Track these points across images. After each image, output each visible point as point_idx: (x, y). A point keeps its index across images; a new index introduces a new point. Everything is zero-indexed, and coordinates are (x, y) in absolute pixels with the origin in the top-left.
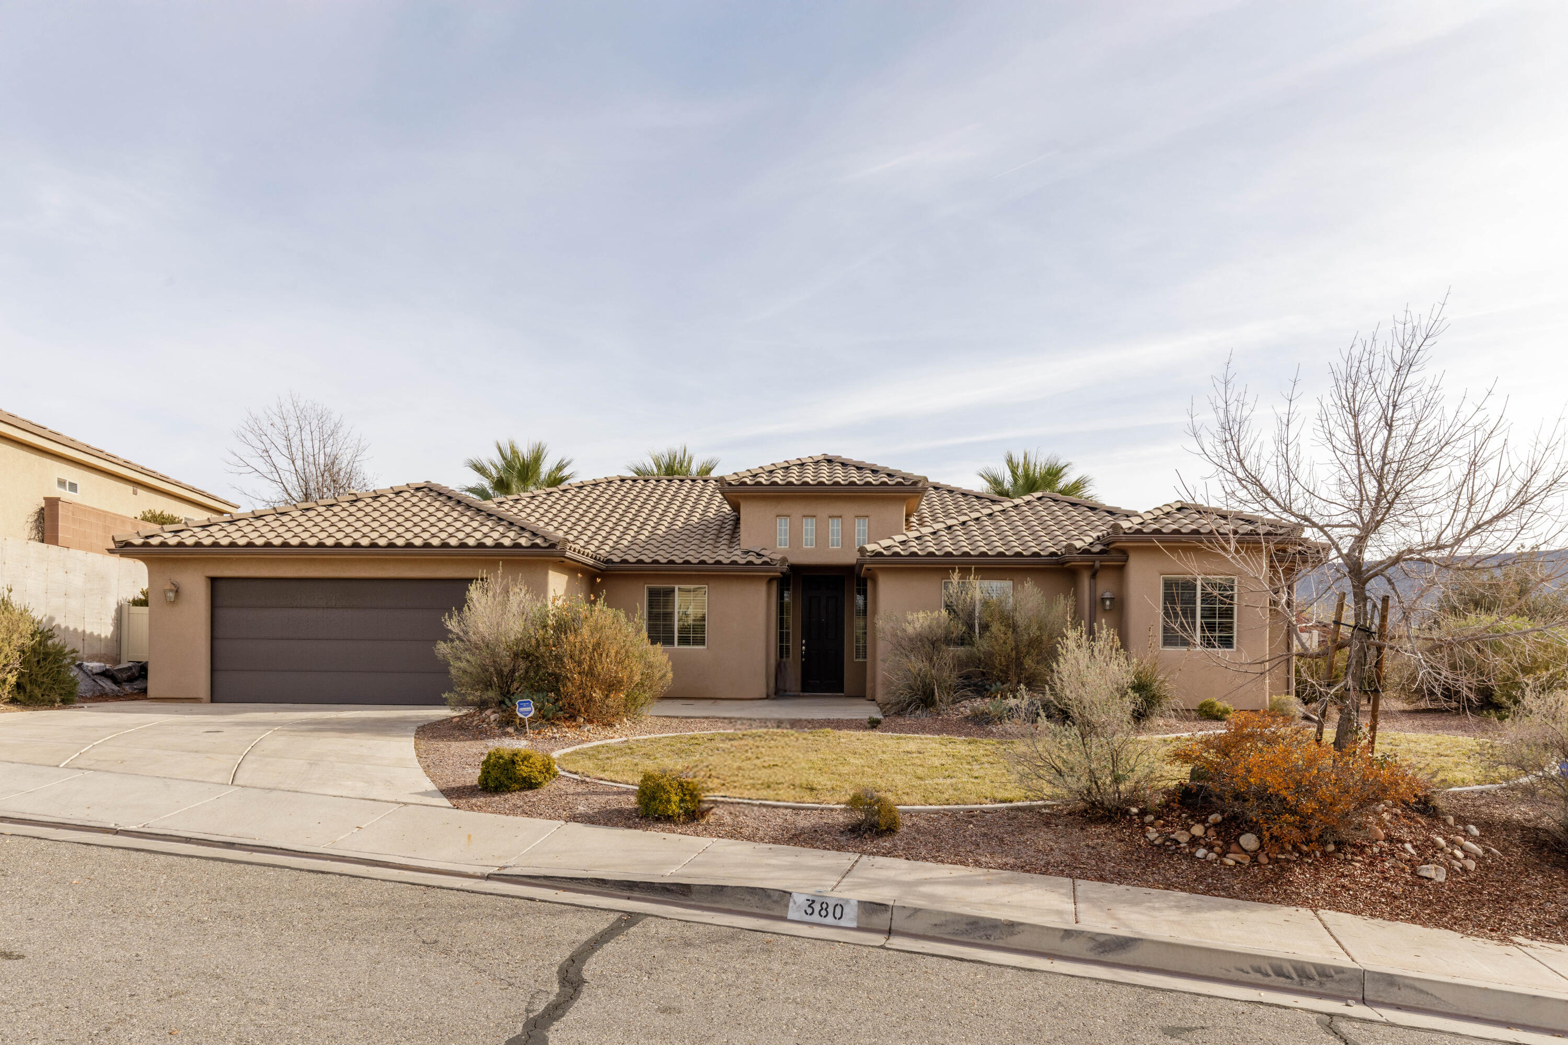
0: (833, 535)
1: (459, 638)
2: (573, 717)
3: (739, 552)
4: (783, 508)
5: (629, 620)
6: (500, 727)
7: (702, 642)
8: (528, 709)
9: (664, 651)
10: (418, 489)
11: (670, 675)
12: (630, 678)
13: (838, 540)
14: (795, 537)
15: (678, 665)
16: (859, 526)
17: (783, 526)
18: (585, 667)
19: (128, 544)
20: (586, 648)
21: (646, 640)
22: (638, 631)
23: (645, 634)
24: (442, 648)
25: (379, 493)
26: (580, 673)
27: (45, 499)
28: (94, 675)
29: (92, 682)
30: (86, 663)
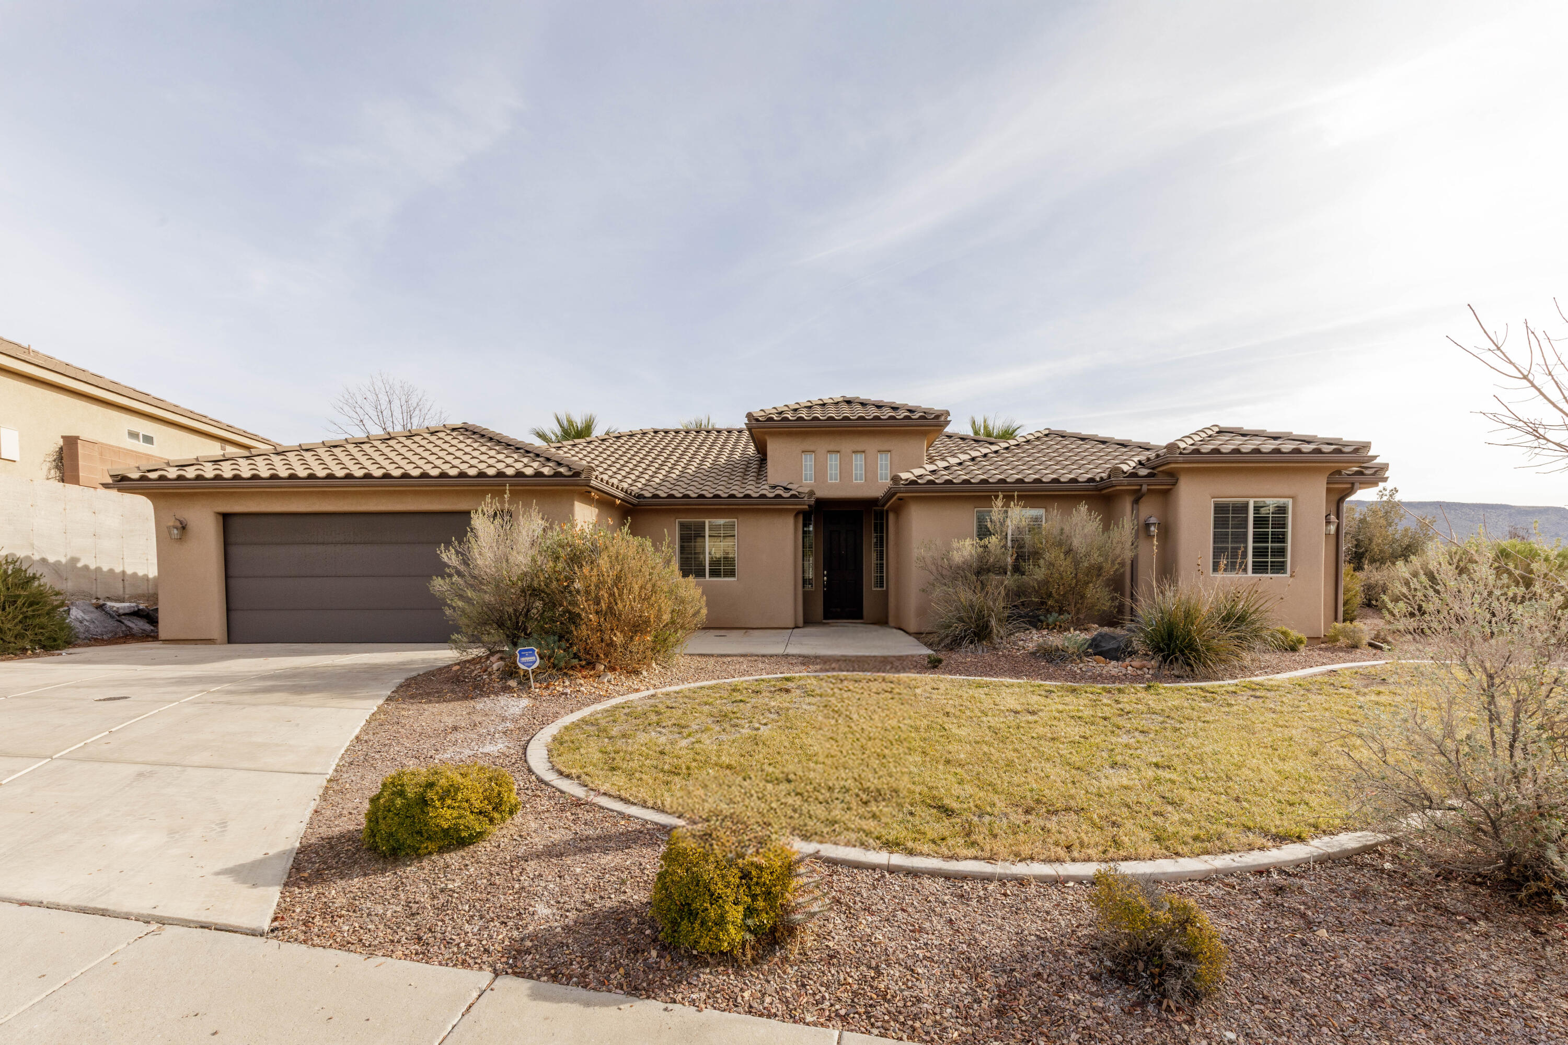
0: (856, 470)
1: (459, 573)
2: (591, 665)
3: (766, 487)
4: (809, 444)
5: (657, 550)
6: (501, 679)
7: (732, 573)
8: (532, 659)
9: (698, 584)
10: (454, 430)
11: (704, 611)
12: (659, 617)
13: (861, 474)
14: (820, 471)
15: (712, 601)
16: (881, 460)
17: (808, 462)
18: (604, 606)
19: (124, 478)
20: (605, 582)
21: (677, 572)
22: (668, 562)
23: (675, 565)
24: (438, 585)
25: (414, 433)
26: (597, 613)
27: (63, 437)
28: (119, 615)
29: (116, 624)
30: (109, 604)
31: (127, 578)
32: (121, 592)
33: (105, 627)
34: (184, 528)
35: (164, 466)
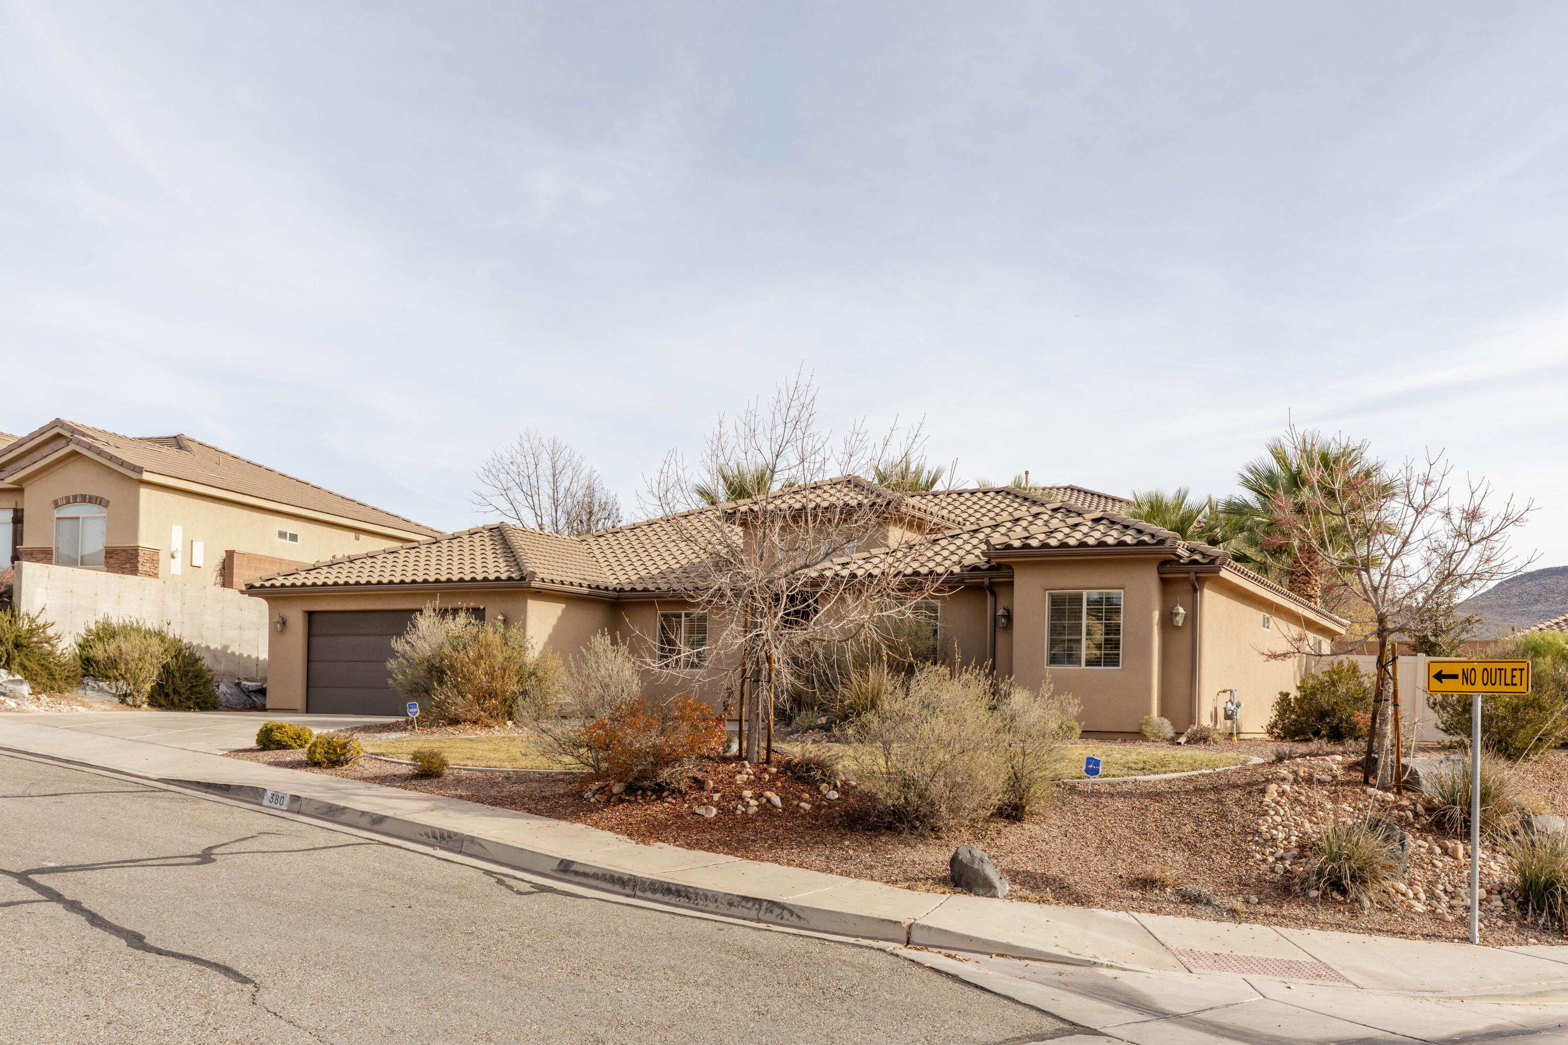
8: (415, 710)
10: (490, 530)
19: (253, 586)
27: (226, 551)
28: (249, 692)
29: (246, 698)
30: (244, 683)
31: (259, 663)
32: (255, 675)
33: (239, 700)
34: (284, 623)
35: (276, 576)
